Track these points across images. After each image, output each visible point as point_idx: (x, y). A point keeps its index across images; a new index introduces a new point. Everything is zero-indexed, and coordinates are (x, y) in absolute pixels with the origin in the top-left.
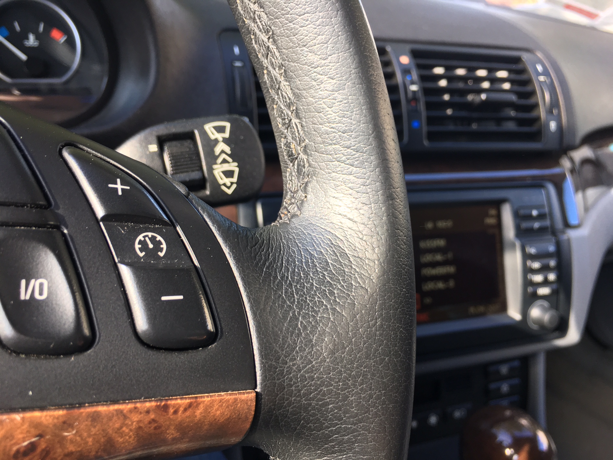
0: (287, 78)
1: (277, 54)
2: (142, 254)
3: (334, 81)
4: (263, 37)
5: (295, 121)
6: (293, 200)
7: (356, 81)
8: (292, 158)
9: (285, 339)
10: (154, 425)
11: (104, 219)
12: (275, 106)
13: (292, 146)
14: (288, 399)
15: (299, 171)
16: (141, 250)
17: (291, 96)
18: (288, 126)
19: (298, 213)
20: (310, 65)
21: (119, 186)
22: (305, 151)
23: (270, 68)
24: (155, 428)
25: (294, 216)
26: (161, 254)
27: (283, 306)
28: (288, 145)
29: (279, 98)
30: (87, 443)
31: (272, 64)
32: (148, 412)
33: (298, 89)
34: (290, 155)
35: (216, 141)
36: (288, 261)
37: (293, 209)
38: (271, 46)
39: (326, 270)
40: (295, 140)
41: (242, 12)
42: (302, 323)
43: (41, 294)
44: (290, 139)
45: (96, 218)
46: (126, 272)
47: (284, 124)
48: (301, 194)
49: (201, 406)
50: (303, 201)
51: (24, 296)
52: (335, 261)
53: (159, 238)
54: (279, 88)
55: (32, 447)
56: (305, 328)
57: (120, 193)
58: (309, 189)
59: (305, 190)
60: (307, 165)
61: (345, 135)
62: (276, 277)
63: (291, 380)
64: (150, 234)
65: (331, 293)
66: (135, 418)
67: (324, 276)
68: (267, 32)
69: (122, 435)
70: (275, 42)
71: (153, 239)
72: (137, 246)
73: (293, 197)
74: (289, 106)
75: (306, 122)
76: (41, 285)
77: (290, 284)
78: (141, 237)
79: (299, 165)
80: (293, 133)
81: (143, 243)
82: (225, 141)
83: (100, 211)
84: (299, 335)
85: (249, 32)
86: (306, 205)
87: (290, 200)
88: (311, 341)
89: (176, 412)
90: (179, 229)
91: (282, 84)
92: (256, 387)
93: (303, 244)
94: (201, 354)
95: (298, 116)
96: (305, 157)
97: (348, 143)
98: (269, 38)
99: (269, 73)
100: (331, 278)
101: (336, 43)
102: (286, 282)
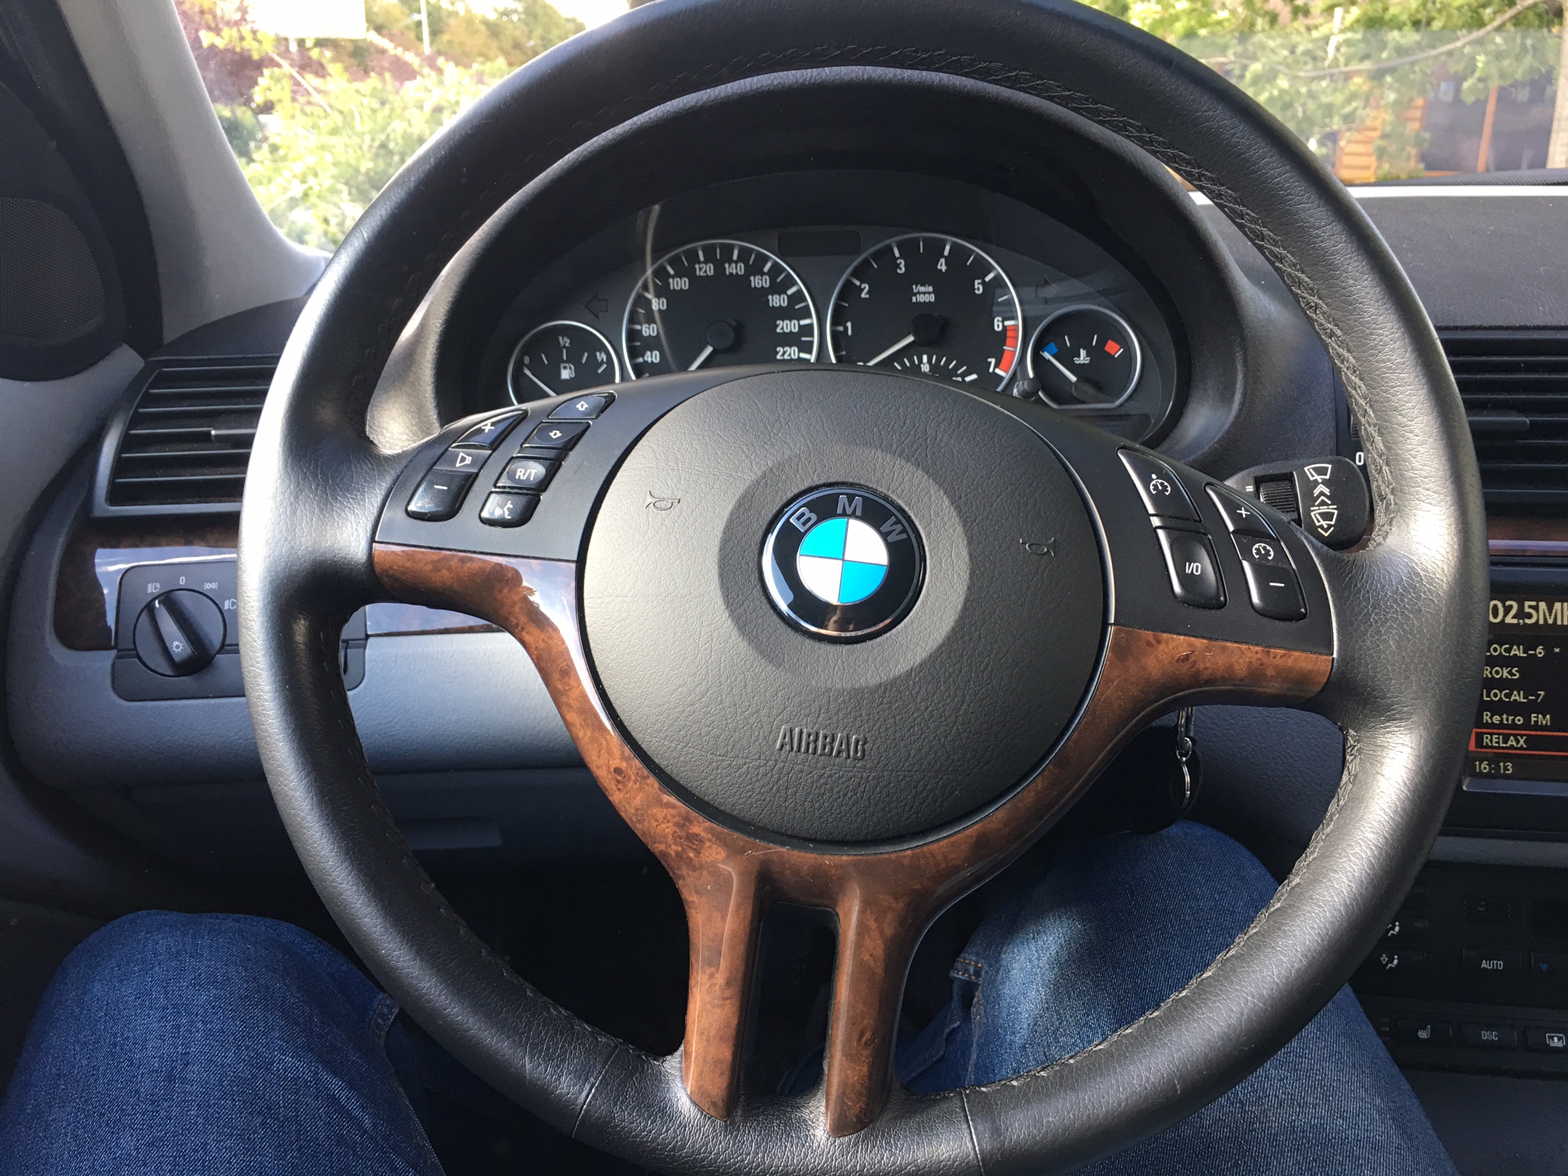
0: (1380, 434)
1: (1373, 415)
2: (1257, 557)
3: (1419, 438)
4: (1362, 402)
5: (1385, 468)
6: (1380, 533)
7: (1438, 438)
8: (1382, 498)
9: (1358, 626)
10: (1260, 662)
11: (1233, 532)
12: (1370, 455)
13: (1382, 488)
14: (1357, 668)
15: (1387, 508)
16: (1257, 554)
17: (1383, 448)
18: (1380, 471)
19: (1383, 542)
20: (1399, 425)
21: (1243, 512)
22: (1393, 492)
23: (1367, 426)
24: (1260, 665)
25: (1379, 544)
26: (1270, 558)
27: (1360, 605)
28: (1378, 487)
29: (1373, 449)
30: (1218, 663)
31: (1368, 423)
32: (1257, 653)
33: (1389, 443)
34: (1380, 496)
35: (1316, 483)
36: (1368, 576)
37: (1379, 539)
38: (1368, 409)
39: (1400, 584)
40: (1385, 483)
41: (1345, 381)
42: (1374, 618)
43: (1197, 572)
44: (1381, 483)
45: (1229, 532)
46: (1246, 565)
47: (1376, 470)
48: (1387, 527)
49: (1292, 657)
50: (1388, 533)
51: (1188, 571)
52: (1409, 578)
53: (1268, 548)
54: (1373, 441)
55: (1187, 657)
56: (1376, 622)
57: (1244, 516)
58: (1394, 523)
59: (1390, 524)
60: (1393, 503)
61: (1426, 480)
62: (1356, 586)
63: (1361, 655)
64: (1263, 545)
65: (1403, 601)
66: (1249, 655)
67: (1397, 588)
68: (1365, 398)
69: (1239, 663)
70: (1371, 406)
71: (1264, 548)
72: (1254, 551)
73: (1380, 530)
74: (1380, 456)
75: (1394, 469)
76: (1197, 567)
77: (1368, 592)
78: (1256, 546)
79: (1387, 503)
80: (1383, 478)
81: (1258, 550)
82: (1325, 483)
83: (1231, 528)
84: (1371, 625)
85: (1351, 397)
86: (1389, 536)
87: (1378, 532)
88: (1380, 631)
89: (1275, 657)
90: (1282, 544)
91: (1376, 439)
92: (1332, 654)
93: (1383, 565)
94: (1294, 625)
95: (1388, 465)
96: (1392, 497)
97: (1428, 486)
98: (1366, 403)
99: (1366, 429)
100: (1403, 590)
101: (1421, 409)
102: (1364, 590)
